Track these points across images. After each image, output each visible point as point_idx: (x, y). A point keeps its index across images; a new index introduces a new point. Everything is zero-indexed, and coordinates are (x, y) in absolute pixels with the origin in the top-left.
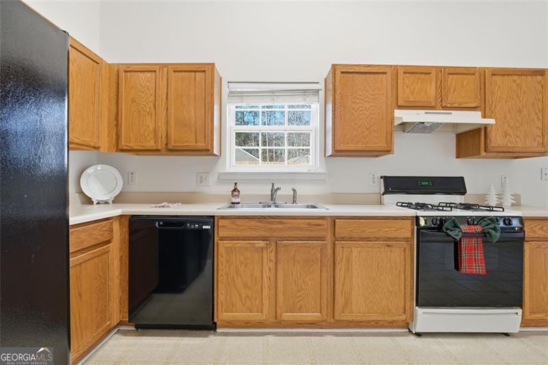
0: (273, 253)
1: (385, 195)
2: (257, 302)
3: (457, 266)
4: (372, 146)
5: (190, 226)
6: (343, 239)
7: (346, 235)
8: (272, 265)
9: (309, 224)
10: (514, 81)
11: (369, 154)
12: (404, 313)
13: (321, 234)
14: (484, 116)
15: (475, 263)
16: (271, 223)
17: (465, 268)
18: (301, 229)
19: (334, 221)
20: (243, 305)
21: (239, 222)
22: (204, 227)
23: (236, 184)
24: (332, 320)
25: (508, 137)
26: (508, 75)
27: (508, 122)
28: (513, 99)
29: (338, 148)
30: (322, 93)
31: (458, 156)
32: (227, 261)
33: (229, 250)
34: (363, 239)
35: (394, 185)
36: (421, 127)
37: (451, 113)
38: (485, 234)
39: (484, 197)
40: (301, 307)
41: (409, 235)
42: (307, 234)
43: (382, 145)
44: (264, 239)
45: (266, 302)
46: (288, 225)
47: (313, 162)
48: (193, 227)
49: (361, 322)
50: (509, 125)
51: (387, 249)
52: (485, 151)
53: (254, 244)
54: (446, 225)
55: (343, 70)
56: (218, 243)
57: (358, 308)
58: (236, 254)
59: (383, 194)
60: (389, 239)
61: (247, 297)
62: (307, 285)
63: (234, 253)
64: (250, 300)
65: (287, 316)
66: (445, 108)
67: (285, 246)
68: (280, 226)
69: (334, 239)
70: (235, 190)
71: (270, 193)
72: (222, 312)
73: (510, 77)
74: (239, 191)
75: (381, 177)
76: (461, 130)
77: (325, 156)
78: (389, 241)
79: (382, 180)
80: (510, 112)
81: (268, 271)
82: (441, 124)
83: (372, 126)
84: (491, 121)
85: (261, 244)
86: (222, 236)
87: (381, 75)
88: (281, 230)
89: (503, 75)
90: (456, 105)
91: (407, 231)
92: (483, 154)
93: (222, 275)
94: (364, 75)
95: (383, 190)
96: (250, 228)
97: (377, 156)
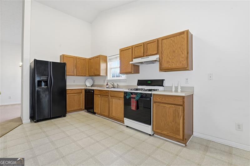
9: (106, 92)
10: (171, 40)
13: (108, 95)
22: (92, 92)
25: (169, 63)
26: (169, 38)
27: (169, 57)
28: (171, 47)
29: (120, 73)
37: (148, 57)
43: (130, 71)
46: (103, 92)
50: (169, 58)
52: (160, 70)
62: (106, 107)
67: (103, 97)
73: (169, 39)
75: (138, 80)
80: (170, 53)
83: (128, 65)
85: (99, 96)
86: (95, 94)
89: (167, 39)
96: (98, 92)
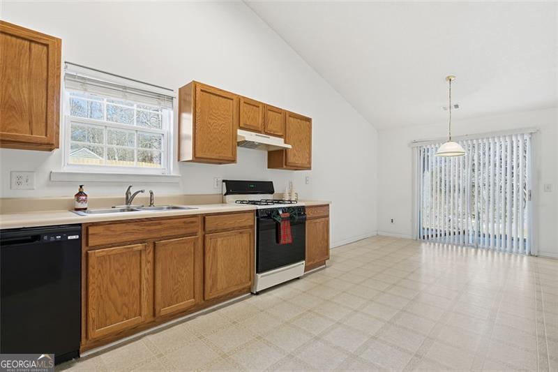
0: (151, 254)
1: (227, 196)
2: (135, 306)
3: (278, 240)
4: (222, 156)
5: (49, 238)
6: (211, 232)
7: (214, 229)
8: (150, 266)
9: (184, 222)
10: (298, 123)
11: (206, 160)
12: (250, 280)
13: (194, 230)
14: (285, 143)
15: (287, 236)
16: (149, 225)
17: (282, 242)
18: (178, 228)
19: (204, 218)
20: (119, 314)
21: (114, 227)
22: (69, 238)
23: (81, 187)
24: (203, 302)
26: (296, 118)
29: (198, 155)
30: (176, 101)
31: (269, 167)
32: (100, 271)
33: (102, 260)
34: (225, 230)
35: (234, 187)
36: (251, 145)
38: (291, 217)
39: (282, 195)
40: (177, 298)
41: (252, 224)
42: (182, 231)
43: (229, 156)
44: (142, 241)
45: (145, 304)
46: (166, 226)
47: (165, 166)
48: (52, 239)
49: (221, 297)
51: (240, 235)
52: (286, 165)
53: (132, 247)
54: (273, 214)
55: (203, 89)
56: (87, 254)
57: (222, 285)
58: (110, 263)
59: (225, 195)
60: (241, 228)
61: (125, 304)
62: (183, 276)
63: (108, 262)
64: (126, 307)
65: (165, 310)
66: (266, 133)
67: (164, 245)
68: (159, 227)
69: (203, 233)
70: (80, 194)
71: (125, 196)
72: (93, 330)
74: (86, 195)
75: (223, 181)
76: (271, 149)
77: (179, 160)
78: (241, 230)
79: (224, 183)
80: (296, 142)
81: (146, 273)
82: (262, 144)
83: (222, 140)
84: (290, 146)
85: (140, 246)
86: (92, 245)
87: (229, 100)
88: (159, 231)
89: (294, 117)
90: (272, 133)
91: (251, 221)
92: (285, 167)
93: (93, 289)
94: (217, 97)
95: (225, 191)
96: (126, 232)
97: (220, 164)
